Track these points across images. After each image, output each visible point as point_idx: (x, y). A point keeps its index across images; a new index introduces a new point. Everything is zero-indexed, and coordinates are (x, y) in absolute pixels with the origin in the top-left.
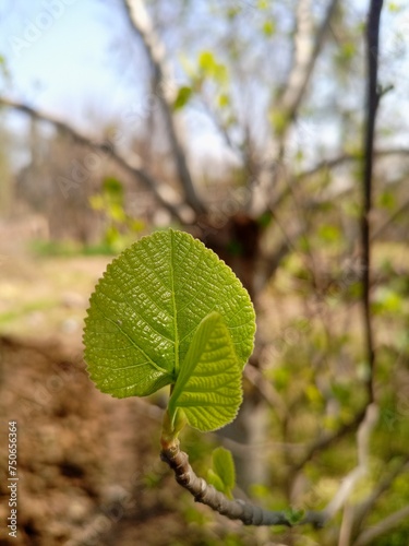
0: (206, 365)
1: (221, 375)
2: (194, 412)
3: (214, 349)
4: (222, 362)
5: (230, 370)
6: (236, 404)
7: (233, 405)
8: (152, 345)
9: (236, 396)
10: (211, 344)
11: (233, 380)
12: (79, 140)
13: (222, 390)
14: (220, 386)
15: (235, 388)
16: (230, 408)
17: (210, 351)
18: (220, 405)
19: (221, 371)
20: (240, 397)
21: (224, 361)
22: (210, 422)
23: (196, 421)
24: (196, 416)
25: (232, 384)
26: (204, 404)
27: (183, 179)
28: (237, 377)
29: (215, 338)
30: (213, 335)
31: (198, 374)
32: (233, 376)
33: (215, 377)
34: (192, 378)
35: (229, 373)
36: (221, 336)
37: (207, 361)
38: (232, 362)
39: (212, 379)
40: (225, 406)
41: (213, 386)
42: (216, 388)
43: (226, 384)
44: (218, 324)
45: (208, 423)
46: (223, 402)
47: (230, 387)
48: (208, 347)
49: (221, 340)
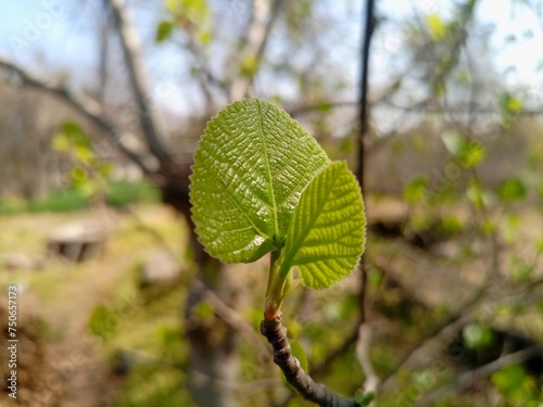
0: (329, 215)
1: (346, 224)
2: (310, 269)
3: (339, 197)
4: (347, 211)
5: (355, 217)
6: (357, 254)
7: (354, 256)
8: (254, 209)
9: (358, 245)
10: (335, 192)
11: (357, 228)
12: (28, 83)
13: (345, 240)
14: (344, 235)
15: (359, 237)
16: (352, 259)
17: (334, 199)
18: (342, 256)
19: (345, 219)
20: (363, 246)
21: (349, 208)
22: (328, 277)
23: (312, 280)
24: (313, 273)
25: (356, 232)
26: (324, 258)
27: (146, 126)
28: (361, 225)
29: (339, 185)
30: (338, 182)
31: (320, 226)
32: (357, 223)
33: (339, 226)
34: (312, 232)
35: (354, 220)
36: (347, 182)
37: (332, 210)
38: (358, 207)
39: (334, 230)
40: (347, 257)
41: (336, 237)
42: (340, 237)
43: (350, 233)
44: (343, 171)
45: (325, 279)
46: (345, 253)
47: (354, 236)
48: (331, 196)
49: (347, 187)
